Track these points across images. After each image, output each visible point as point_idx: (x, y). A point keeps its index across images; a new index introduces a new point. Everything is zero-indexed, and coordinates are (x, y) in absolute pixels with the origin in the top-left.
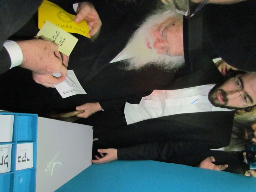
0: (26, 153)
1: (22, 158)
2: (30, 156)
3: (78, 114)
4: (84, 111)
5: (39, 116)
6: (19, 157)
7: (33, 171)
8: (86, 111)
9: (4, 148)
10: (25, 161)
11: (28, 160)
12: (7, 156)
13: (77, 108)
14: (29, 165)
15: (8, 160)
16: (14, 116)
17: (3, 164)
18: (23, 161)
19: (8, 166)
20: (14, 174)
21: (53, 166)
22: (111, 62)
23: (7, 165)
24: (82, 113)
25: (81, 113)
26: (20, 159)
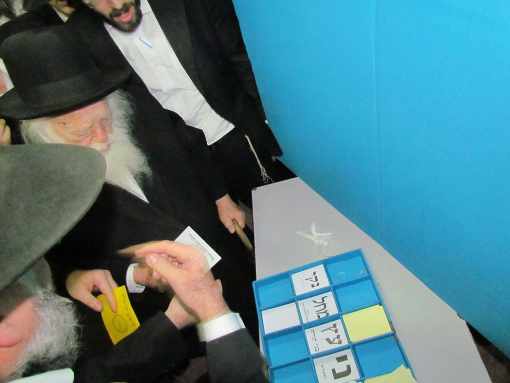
0: (306, 280)
1: (313, 283)
2: (309, 273)
3: (240, 227)
4: (234, 221)
6: (313, 286)
7: (326, 263)
8: (232, 217)
9: (304, 308)
10: (316, 278)
11: (315, 273)
12: (315, 302)
13: (232, 231)
14: (320, 270)
15: (318, 298)
16: (262, 312)
17: (325, 302)
18: (317, 280)
19: (326, 297)
20: (333, 287)
22: (146, 200)
23: (325, 299)
24: (237, 222)
25: (238, 224)
26: (315, 284)
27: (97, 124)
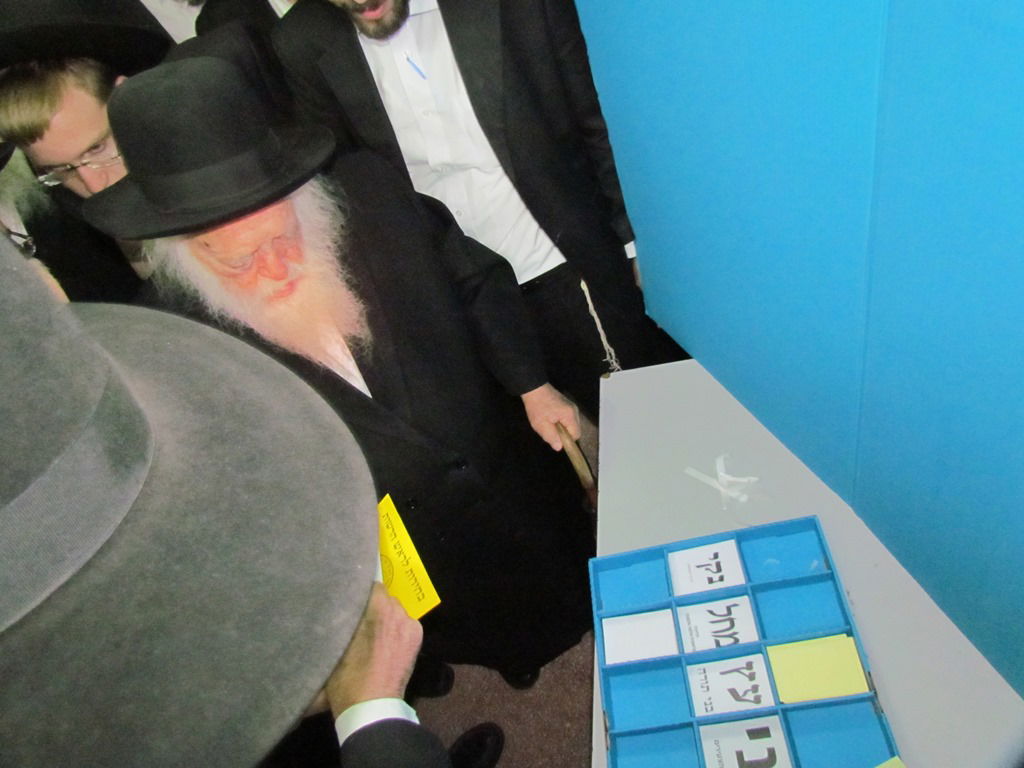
0: (698, 567)
1: (711, 575)
2: (704, 553)
4: (559, 426)
5: (593, 554)
6: (711, 581)
7: (741, 537)
8: (554, 419)
9: (689, 623)
10: (718, 566)
11: (716, 556)
12: (711, 612)
13: (557, 447)
14: (728, 550)
15: (720, 607)
16: (604, 620)
17: (732, 616)
18: (719, 569)
19: (735, 605)
20: (752, 588)
21: (730, 478)
23: (733, 609)
24: (565, 428)
25: (566, 431)
26: (716, 577)
27: (267, 248)
